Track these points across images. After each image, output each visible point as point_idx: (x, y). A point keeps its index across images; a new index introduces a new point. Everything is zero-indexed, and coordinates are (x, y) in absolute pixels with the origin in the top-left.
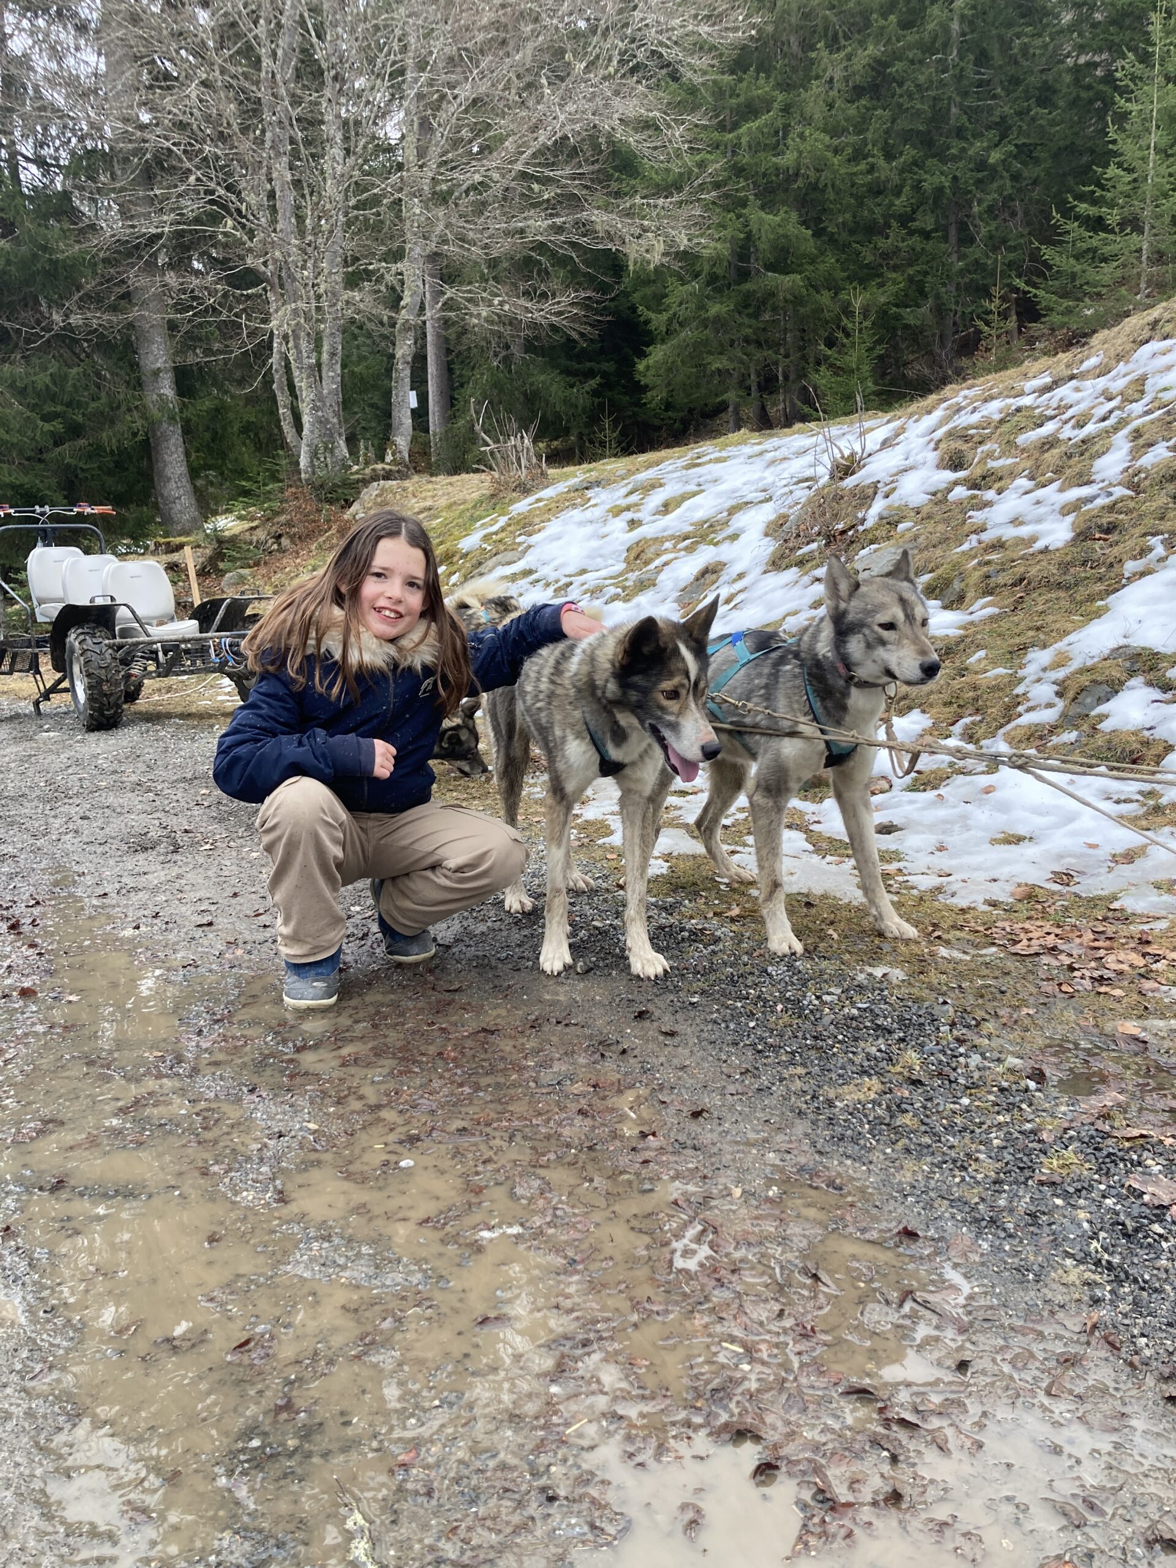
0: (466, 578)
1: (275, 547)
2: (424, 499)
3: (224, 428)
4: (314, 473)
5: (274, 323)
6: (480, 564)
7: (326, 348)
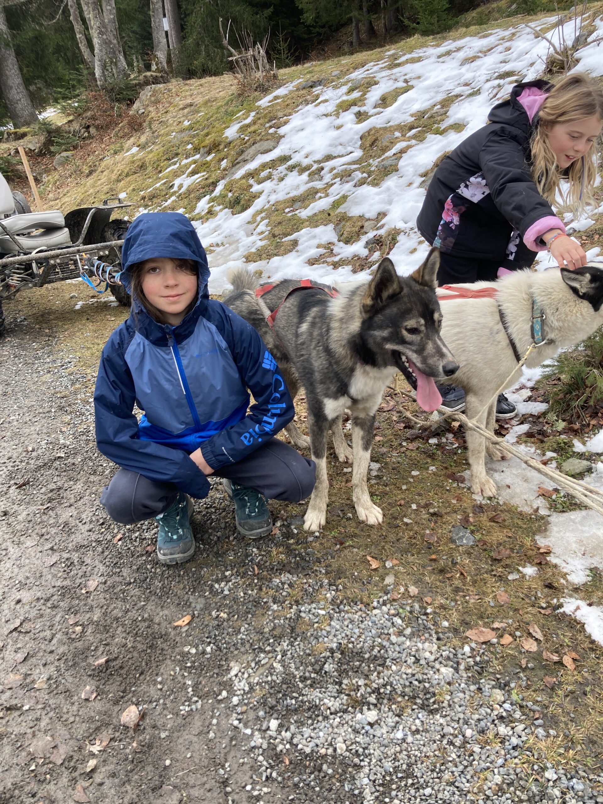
0: (235, 164)
1: (86, 134)
2: (185, 97)
6: (243, 152)
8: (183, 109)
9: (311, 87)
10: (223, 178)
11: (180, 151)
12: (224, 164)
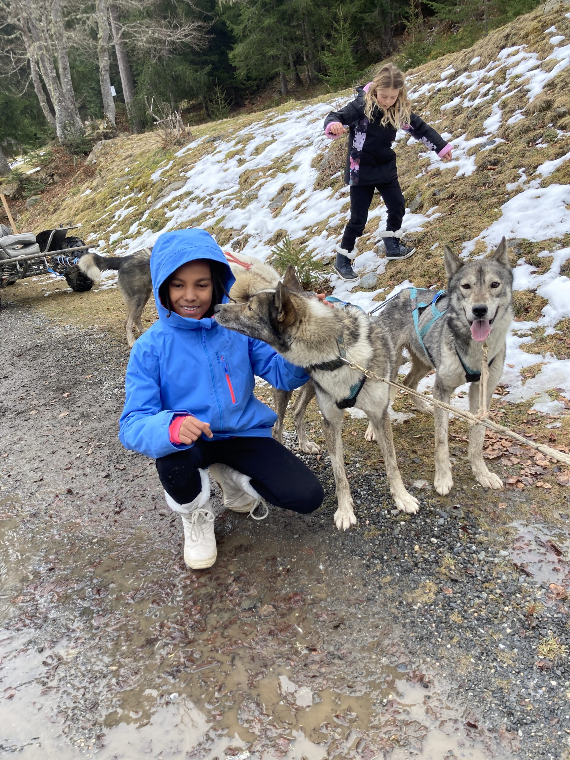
0: (156, 199)
1: (51, 181)
2: (127, 149)
3: (12, 113)
4: (66, 138)
5: (29, 55)
6: (162, 190)
7: (60, 65)
8: (125, 159)
9: (213, 141)
10: (148, 209)
11: (120, 191)
12: (149, 199)
